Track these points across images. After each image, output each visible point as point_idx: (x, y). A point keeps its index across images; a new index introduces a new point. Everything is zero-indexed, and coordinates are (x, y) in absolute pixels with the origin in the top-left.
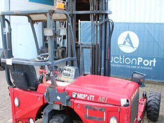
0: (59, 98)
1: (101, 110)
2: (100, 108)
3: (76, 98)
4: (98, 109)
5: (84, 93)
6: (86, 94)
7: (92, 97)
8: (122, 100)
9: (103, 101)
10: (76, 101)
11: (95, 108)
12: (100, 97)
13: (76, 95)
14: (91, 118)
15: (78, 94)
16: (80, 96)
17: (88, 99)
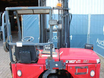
0: (57, 65)
1: (85, 68)
2: (85, 67)
3: (69, 63)
4: (84, 67)
5: (73, 60)
6: (75, 60)
7: (79, 61)
8: (97, 60)
9: (86, 62)
10: (69, 65)
11: (82, 67)
12: (84, 60)
13: (69, 62)
14: (79, 73)
15: (70, 61)
16: (71, 62)
17: (77, 62)
